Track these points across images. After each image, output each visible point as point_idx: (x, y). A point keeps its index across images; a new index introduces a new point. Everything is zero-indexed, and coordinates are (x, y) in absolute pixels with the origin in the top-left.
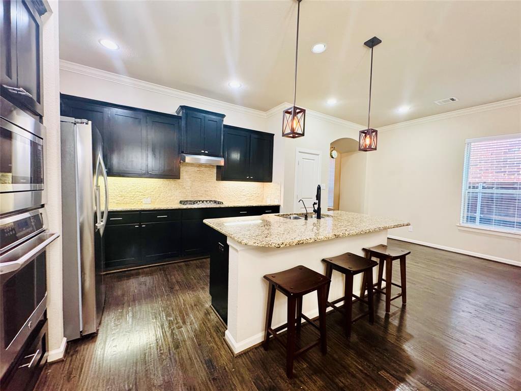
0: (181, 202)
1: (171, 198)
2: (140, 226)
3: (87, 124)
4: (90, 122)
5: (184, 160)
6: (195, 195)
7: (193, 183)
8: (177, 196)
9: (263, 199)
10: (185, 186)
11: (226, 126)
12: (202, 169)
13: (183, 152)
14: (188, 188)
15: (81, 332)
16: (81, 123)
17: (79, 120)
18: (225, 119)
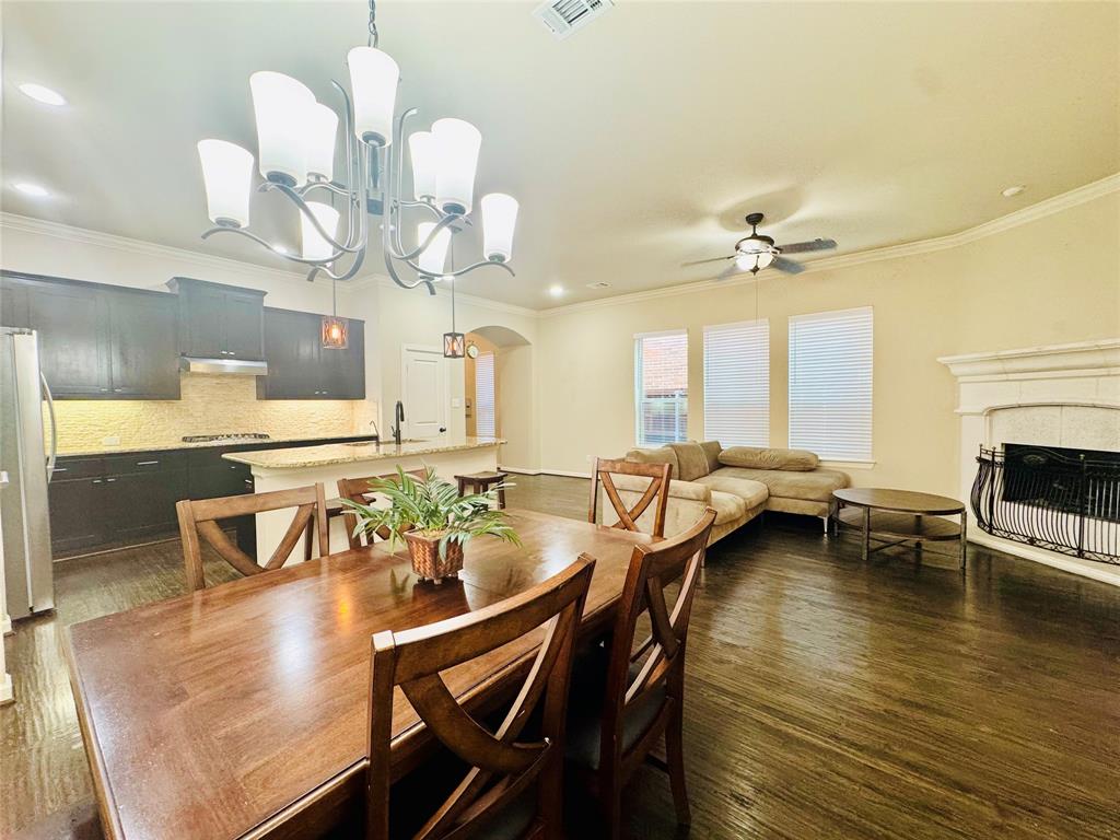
0: (185, 439)
1: (164, 434)
2: (104, 480)
3: (30, 334)
4: (34, 332)
5: (187, 368)
6: (214, 426)
7: (209, 406)
8: (175, 430)
9: (353, 427)
10: (191, 411)
11: (267, 309)
12: (226, 381)
13: (183, 355)
14: (199, 414)
15: (31, 609)
16: (20, 333)
17: (17, 329)
18: (265, 298)
